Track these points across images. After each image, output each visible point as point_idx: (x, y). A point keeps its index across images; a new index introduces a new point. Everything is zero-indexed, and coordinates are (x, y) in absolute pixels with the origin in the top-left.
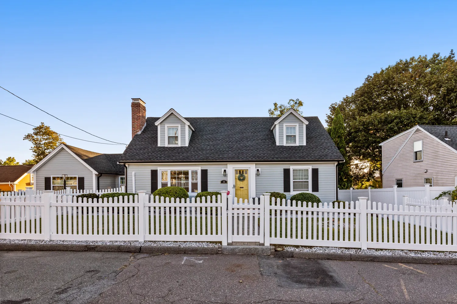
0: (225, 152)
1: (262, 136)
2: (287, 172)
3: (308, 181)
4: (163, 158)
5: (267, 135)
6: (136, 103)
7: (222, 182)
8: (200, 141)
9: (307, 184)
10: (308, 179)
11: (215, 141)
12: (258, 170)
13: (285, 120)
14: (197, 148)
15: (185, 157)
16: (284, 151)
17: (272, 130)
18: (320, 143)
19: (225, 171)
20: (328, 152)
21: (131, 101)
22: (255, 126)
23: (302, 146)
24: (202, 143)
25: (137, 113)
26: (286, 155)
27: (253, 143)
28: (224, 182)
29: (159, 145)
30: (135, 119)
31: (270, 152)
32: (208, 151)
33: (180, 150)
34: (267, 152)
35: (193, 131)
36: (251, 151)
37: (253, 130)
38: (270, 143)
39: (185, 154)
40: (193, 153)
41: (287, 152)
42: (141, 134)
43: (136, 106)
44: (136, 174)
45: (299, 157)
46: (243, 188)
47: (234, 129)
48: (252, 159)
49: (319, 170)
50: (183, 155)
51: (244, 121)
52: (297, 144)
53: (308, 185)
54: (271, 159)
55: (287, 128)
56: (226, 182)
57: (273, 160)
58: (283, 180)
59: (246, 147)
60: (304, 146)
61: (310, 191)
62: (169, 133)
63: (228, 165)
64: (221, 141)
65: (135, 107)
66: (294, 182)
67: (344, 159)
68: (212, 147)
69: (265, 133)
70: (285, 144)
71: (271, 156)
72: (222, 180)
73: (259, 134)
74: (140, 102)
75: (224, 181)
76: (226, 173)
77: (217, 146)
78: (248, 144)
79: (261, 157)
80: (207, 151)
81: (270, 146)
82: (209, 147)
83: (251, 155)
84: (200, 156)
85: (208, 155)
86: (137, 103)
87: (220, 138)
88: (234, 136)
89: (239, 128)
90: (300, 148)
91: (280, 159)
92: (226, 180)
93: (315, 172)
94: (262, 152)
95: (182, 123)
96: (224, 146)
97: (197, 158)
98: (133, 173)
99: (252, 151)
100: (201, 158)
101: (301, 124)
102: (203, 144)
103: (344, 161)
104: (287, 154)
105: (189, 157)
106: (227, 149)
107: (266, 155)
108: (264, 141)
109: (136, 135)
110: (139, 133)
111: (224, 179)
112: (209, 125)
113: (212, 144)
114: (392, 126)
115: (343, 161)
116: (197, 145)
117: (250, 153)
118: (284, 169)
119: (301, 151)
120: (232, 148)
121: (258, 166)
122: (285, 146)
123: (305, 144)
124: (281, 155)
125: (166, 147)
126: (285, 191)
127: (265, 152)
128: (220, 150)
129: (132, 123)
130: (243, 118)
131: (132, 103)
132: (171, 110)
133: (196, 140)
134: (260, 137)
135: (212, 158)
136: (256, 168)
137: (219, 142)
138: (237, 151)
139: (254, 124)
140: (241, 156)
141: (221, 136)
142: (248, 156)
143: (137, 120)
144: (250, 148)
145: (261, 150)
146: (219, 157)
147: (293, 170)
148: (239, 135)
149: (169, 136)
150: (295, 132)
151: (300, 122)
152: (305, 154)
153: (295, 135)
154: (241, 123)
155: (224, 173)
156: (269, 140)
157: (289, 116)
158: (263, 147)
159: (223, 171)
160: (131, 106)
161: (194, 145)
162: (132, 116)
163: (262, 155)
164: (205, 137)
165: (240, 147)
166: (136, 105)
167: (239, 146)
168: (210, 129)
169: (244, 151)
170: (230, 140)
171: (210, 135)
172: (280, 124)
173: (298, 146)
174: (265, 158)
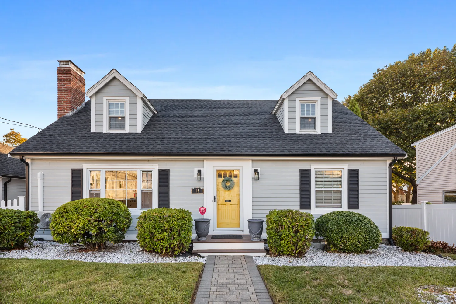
0: (201, 141)
1: (260, 121)
2: (305, 175)
3: (341, 191)
4: (91, 149)
5: (268, 120)
6: (64, 67)
7: (195, 191)
8: (162, 126)
9: (339, 195)
10: (341, 188)
11: (186, 126)
12: (256, 171)
13: (298, 92)
14: (154, 135)
15: (130, 148)
16: (300, 141)
17: (275, 114)
18: (355, 131)
19: (199, 171)
20: (373, 143)
21: (58, 65)
22: (249, 110)
23: (326, 135)
24: (165, 128)
25: (65, 84)
26: (303, 145)
27: (246, 129)
28: (198, 191)
29: (93, 130)
30: (63, 93)
31: (276, 142)
32: (173, 140)
33: (126, 137)
34: (270, 142)
35: (154, 114)
36: (244, 140)
37: (245, 113)
38: (274, 130)
39: (132, 143)
40: (146, 141)
41: (304, 142)
42: (72, 116)
43: (64, 72)
44: (45, 176)
45: (327, 149)
46: (230, 201)
47: (217, 112)
48: (245, 151)
49: (360, 172)
50: (128, 144)
51: (232, 104)
52: (318, 131)
53: (341, 197)
54: (278, 152)
55: (302, 105)
56: (201, 191)
57: (283, 153)
58: (298, 188)
59: (236, 134)
60: (330, 134)
61: (345, 208)
62: (110, 112)
63: (205, 161)
64: (195, 126)
65: (64, 74)
66: (316, 191)
67: (405, 153)
68: (180, 134)
69: (264, 117)
70: (298, 131)
71: (279, 147)
72: (193, 188)
73: (254, 118)
74: (71, 67)
75: (197, 188)
76: (201, 175)
77: (188, 133)
78: (238, 131)
79: (261, 149)
80: (171, 140)
81: (274, 133)
82: (174, 134)
83: (244, 145)
84: (158, 146)
85: (170, 145)
86: (66, 68)
87: (195, 123)
88: (217, 121)
89: (225, 111)
90: (324, 137)
91: (294, 152)
92: (201, 188)
93: (354, 175)
94: (263, 142)
95: (132, 95)
96: (200, 133)
97: (152, 149)
98: (39, 175)
99: (246, 139)
100: (158, 149)
101: (325, 99)
102: (167, 129)
103: (407, 156)
104: (305, 145)
105: (138, 147)
106: (204, 137)
107: (269, 145)
108: (264, 127)
109: (64, 117)
110: (69, 114)
111: (198, 185)
112: (179, 108)
113: (180, 129)
114: (419, 123)
115: (405, 155)
116: (156, 131)
117: (242, 142)
118: (300, 169)
119: (327, 140)
120: (213, 135)
121: (256, 164)
122: (299, 134)
123: (330, 131)
124: (295, 146)
125: (104, 133)
126: (301, 208)
127: (268, 142)
128: (193, 138)
129: (58, 98)
130: (230, 100)
131: (58, 68)
132: (113, 72)
133: (156, 125)
134: (257, 122)
135: (177, 149)
136: (252, 167)
137: (193, 127)
138: (220, 140)
139: (246, 107)
140: (227, 147)
141: (196, 120)
142: (239, 147)
143: (66, 95)
144: (242, 136)
145: (260, 138)
146: (189, 148)
147: (316, 171)
148: (225, 119)
149: (111, 115)
150: (314, 113)
151: (324, 96)
152: (335, 144)
153: (314, 116)
154: (227, 106)
155: (197, 175)
156: (271, 126)
157: (306, 85)
158: (263, 134)
159: (196, 172)
160: (57, 73)
161: (151, 131)
162: (58, 87)
163: (263, 145)
164: (171, 121)
165: (225, 135)
166: (64, 70)
167: (224, 133)
168: (180, 112)
169: (232, 140)
170: (210, 125)
171: (179, 119)
172: (291, 99)
173: (320, 134)
174: (269, 150)
